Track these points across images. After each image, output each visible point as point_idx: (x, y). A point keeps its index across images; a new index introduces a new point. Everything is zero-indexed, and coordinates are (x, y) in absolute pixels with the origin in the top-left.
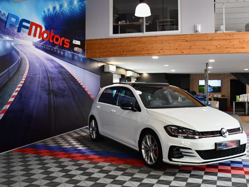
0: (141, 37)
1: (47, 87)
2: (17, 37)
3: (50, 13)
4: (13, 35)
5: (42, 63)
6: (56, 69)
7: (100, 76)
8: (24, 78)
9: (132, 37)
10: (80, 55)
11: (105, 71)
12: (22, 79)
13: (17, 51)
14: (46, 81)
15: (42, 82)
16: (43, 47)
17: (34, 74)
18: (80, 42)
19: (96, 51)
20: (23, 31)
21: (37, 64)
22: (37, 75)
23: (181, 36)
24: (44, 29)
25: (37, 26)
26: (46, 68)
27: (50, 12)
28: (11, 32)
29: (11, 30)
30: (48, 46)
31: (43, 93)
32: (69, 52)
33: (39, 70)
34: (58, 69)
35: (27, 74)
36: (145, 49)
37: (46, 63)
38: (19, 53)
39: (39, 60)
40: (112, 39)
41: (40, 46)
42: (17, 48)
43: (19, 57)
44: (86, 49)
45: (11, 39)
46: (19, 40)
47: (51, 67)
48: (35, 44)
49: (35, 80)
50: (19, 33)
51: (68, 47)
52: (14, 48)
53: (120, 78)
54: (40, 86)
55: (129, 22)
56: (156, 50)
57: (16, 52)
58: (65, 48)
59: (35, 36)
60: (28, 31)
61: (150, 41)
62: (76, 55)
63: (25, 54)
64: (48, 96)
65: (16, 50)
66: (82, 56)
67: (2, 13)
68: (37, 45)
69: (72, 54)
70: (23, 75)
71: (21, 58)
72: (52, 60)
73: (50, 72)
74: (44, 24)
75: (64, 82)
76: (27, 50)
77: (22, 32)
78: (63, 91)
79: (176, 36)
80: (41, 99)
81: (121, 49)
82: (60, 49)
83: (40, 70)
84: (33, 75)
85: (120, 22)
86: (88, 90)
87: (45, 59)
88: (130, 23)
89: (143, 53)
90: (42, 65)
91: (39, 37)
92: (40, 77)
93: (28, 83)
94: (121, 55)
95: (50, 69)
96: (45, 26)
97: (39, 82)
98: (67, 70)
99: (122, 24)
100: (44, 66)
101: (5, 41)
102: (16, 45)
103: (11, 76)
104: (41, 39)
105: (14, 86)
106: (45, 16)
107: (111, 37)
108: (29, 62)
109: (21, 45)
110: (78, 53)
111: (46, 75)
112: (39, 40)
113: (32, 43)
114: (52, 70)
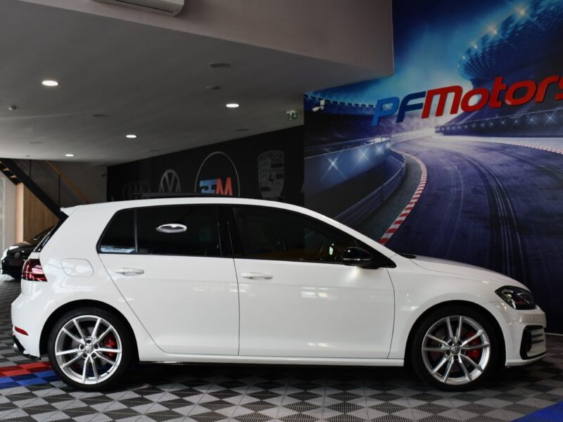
2: (397, 132)
4: (388, 131)
5: (466, 163)
6: (521, 166)
8: (415, 198)
12: (410, 201)
13: (398, 154)
14: (483, 199)
15: (466, 202)
16: (469, 128)
20: (411, 116)
21: (452, 166)
22: (452, 189)
24: (467, 87)
26: (482, 169)
28: (385, 129)
29: (383, 125)
30: (487, 119)
34: (532, 165)
35: (423, 190)
38: (402, 157)
41: (459, 127)
42: (397, 149)
43: (403, 163)
45: (384, 139)
46: (400, 135)
47: (501, 163)
48: (443, 129)
50: (401, 124)
52: (391, 151)
54: (460, 209)
57: (394, 156)
59: (440, 112)
60: (420, 111)
63: (417, 155)
65: (396, 155)
67: (367, 106)
68: (448, 129)
70: (412, 193)
71: (407, 165)
73: (494, 177)
74: (469, 77)
76: (422, 147)
82: (538, 112)
83: (461, 177)
84: (440, 190)
87: (476, 150)
92: (460, 192)
93: (427, 206)
95: (497, 170)
96: (472, 80)
100: (476, 167)
101: (374, 146)
102: (394, 146)
104: (460, 111)
106: (471, 60)
108: (428, 168)
109: (407, 142)
111: (482, 184)
112: (455, 116)
113: (433, 130)
114: (503, 171)
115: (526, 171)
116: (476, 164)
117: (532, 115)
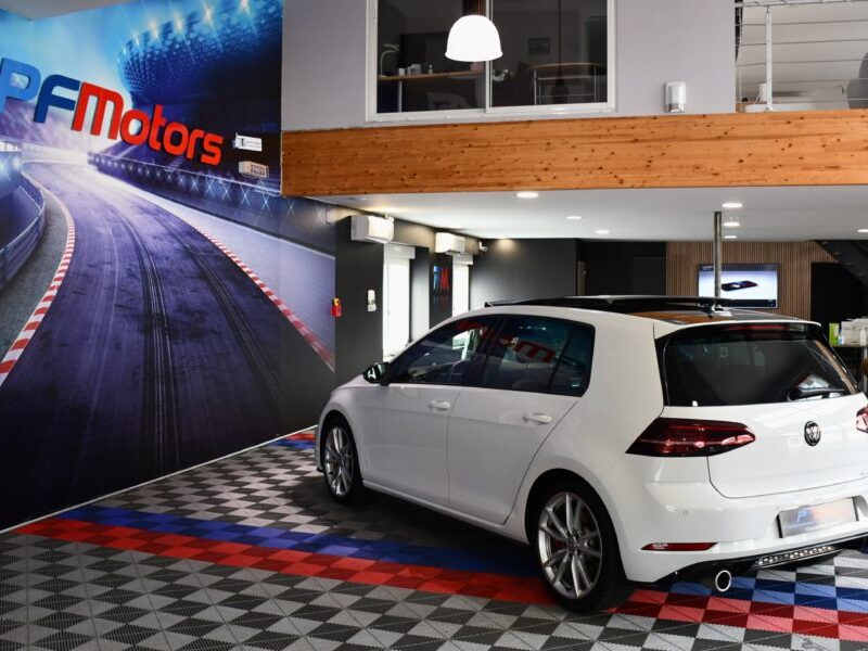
0: (476, 126)
1: (141, 307)
2: (33, 140)
3: (152, 47)
4: (18, 132)
5: (121, 225)
6: (171, 242)
7: (333, 258)
8: (58, 279)
9: (445, 126)
10: (261, 188)
11: (353, 238)
12: (50, 283)
13: (33, 187)
14: (138, 286)
15: (120, 290)
16: (127, 169)
17: (92, 263)
18: (259, 141)
19: (317, 172)
20: (56, 118)
21: (105, 227)
22: (105, 267)
23: (616, 123)
24: (128, 105)
25: (105, 95)
26: (137, 239)
27: (150, 44)
28: (13, 125)
29: (10, 117)
30: (145, 163)
31: (127, 326)
32: (221, 180)
33: (112, 250)
34: (180, 242)
35: (70, 265)
36: (491, 167)
37: (136, 224)
38: (39, 195)
39: (111, 215)
40: (372, 129)
41: (116, 165)
42: (31, 176)
43: (41, 204)
44: (284, 166)
45: (10, 148)
46: (38, 148)
47: (156, 234)
48: (97, 160)
49: (96, 285)
50: (39, 125)
51: (215, 161)
52: (22, 177)
53: (413, 257)
54: (114, 302)
55: (434, 72)
56: (528, 172)
57: (28, 190)
58: (206, 167)
59: (96, 130)
60: (70, 114)
61: (507, 139)
62: (245, 187)
63: (61, 195)
64: (142, 337)
65: (28, 186)
66: (267, 189)
68: (103, 161)
69: (233, 184)
70: (53, 268)
71: (47, 212)
72: (157, 213)
73: (150, 253)
74: (129, 86)
75: (201, 284)
76: (69, 182)
77: (49, 119)
78: (197, 316)
79: (597, 124)
80: (118, 347)
81: (404, 167)
82: (188, 171)
83: (115, 248)
84: (90, 266)
85: (401, 71)
86: (292, 310)
87: (132, 208)
88: (436, 75)
89: (482, 180)
90: (123, 228)
91: (112, 135)
92: (114, 272)
93: (74, 295)
94: (407, 186)
95: (152, 244)
96: (132, 93)
97: (111, 288)
98: (213, 244)
99: (409, 76)
100: (131, 234)
102: (27, 166)
103: (10, 276)
104: (119, 139)
105: (22, 309)
106: (132, 59)
107: (370, 122)
108: (75, 221)
109: (47, 166)
110: (255, 181)
111: (137, 263)
112: (112, 143)
113: (85, 158)
114: (156, 246)
115: (176, 249)
116: (132, 229)
117: (182, 173)
